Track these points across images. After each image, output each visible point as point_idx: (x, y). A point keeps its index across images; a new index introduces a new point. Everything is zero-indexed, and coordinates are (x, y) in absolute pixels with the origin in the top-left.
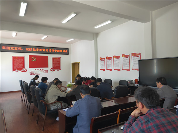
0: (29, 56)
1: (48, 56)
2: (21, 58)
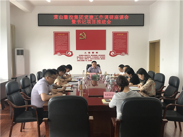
2: (65, 35)
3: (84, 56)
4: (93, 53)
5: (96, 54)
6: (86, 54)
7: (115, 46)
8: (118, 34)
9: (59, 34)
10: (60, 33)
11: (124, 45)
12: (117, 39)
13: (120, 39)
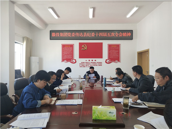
0: (79, 43)
1: (102, 43)
2: (70, 47)
3: (85, 63)
4: (92, 60)
5: (95, 62)
6: (86, 62)
7: (110, 55)
8: (112, 46)
10: (66, 45)
11: (117, 54)
12: (112, 49)
13: (114, 49)
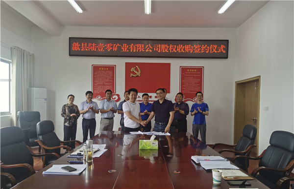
0: (126, 63)
1: (170, 64)
2: (109, 70)
7: (183, 87)
8: (188, 70)
9: (100, 69)
10: (101, 67)
11: (198, 86)
12: (187, 77)
13: (191, 77)
